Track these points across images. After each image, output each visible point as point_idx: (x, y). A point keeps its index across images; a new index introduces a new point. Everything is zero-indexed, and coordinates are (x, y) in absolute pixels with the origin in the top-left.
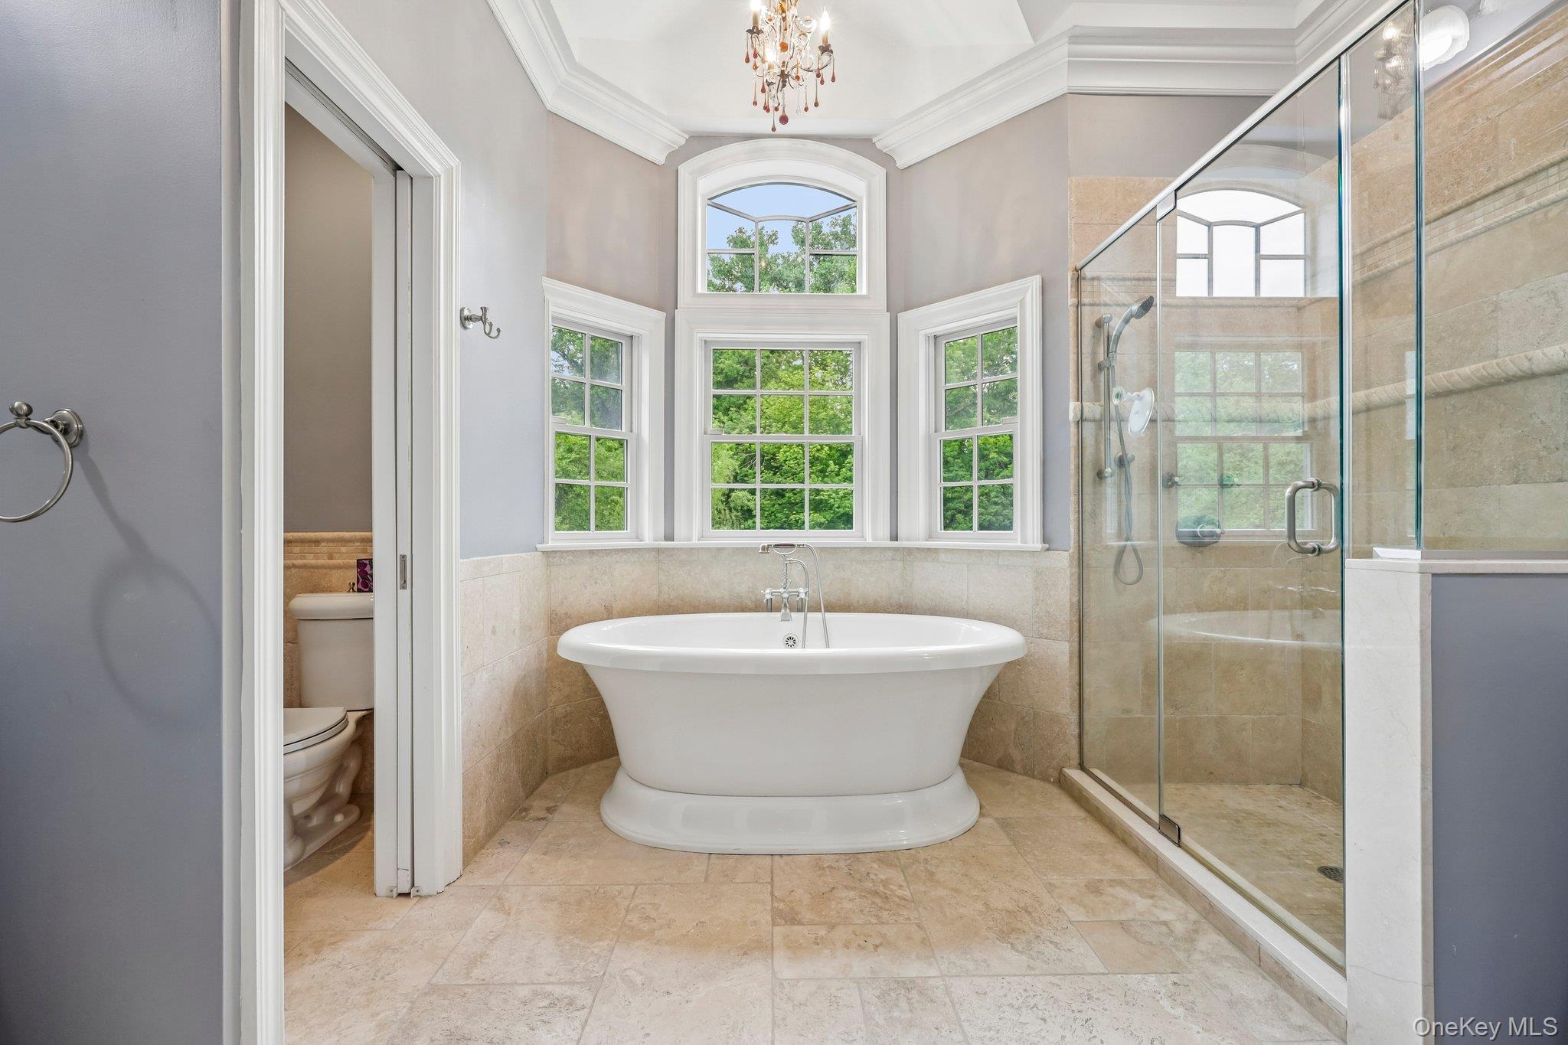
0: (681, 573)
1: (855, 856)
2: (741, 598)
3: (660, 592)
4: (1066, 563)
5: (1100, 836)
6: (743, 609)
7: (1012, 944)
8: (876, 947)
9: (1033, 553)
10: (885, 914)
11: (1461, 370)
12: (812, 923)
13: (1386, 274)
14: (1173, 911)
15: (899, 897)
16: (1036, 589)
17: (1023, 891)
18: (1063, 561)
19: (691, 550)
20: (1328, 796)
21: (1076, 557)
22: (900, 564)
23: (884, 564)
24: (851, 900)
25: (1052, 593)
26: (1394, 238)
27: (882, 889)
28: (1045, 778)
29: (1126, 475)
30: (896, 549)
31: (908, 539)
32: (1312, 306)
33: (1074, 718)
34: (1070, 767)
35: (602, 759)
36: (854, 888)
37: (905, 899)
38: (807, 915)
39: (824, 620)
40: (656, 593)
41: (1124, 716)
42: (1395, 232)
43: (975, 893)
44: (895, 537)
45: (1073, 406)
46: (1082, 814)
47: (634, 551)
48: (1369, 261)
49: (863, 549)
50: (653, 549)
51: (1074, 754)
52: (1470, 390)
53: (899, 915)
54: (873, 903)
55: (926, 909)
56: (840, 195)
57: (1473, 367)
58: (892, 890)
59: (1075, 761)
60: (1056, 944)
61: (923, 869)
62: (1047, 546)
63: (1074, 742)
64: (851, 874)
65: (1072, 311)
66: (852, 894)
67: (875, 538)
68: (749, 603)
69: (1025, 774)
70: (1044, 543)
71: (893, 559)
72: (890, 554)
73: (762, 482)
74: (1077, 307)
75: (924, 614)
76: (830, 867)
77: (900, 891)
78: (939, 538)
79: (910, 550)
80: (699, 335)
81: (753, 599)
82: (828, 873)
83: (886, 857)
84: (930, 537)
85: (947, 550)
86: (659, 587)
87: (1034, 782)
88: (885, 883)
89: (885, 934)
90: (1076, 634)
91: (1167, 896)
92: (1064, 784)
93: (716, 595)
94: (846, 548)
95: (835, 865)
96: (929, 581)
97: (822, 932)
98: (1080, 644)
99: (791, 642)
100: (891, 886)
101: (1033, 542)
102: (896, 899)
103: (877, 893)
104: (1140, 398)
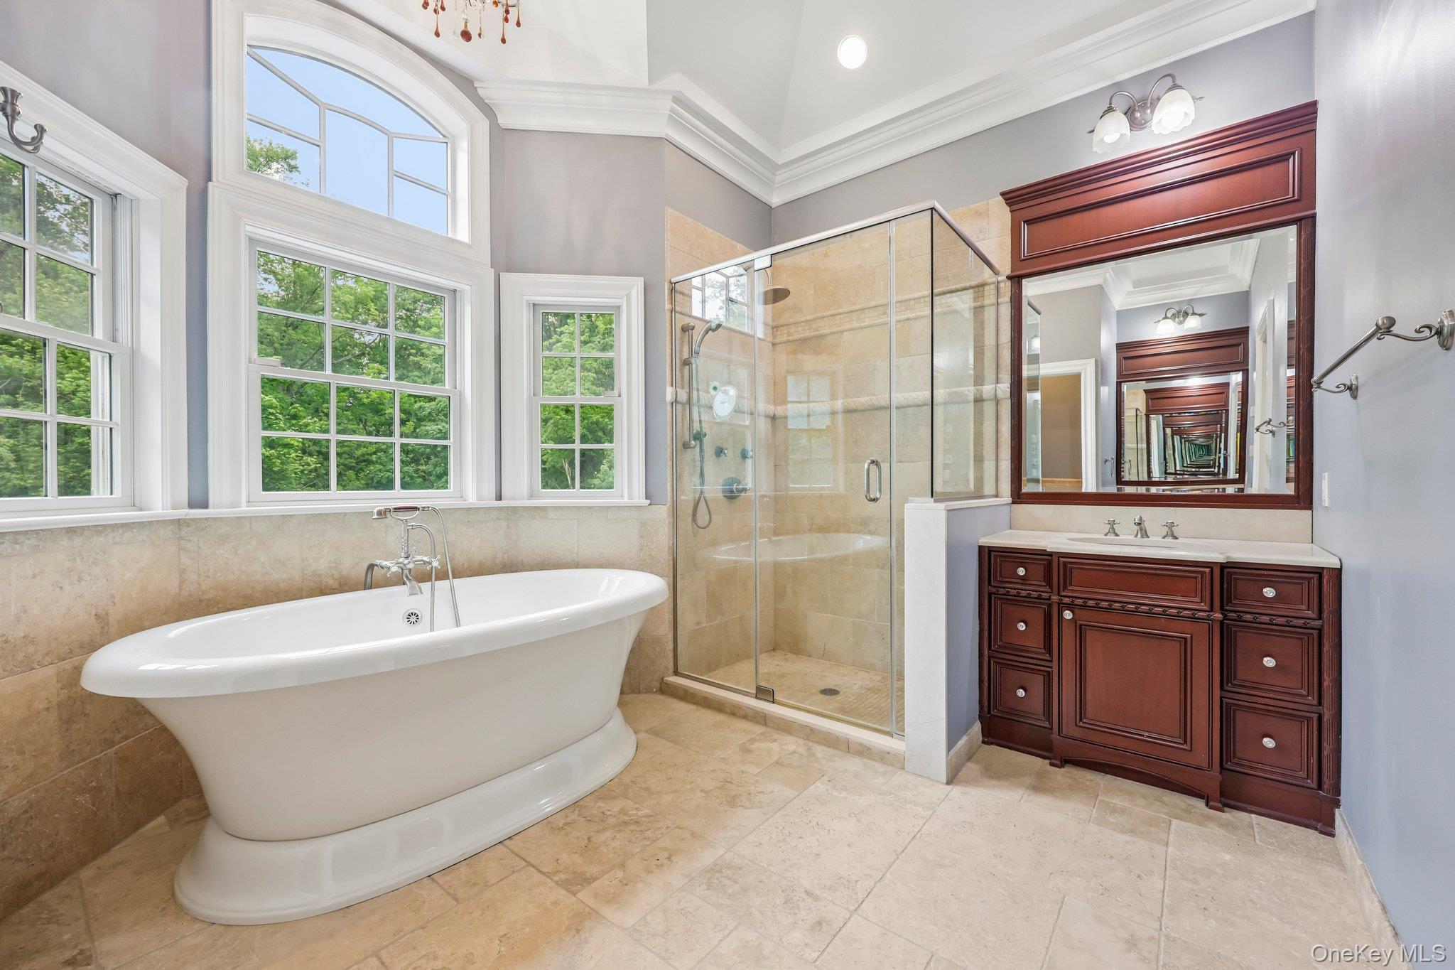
0: (221, 551)
1: (576, 805)
2: (320, 576)
3: (182, 582)
4: (665, 514)
5: (719, 717)
6: (322, 591)
7: (742, 806)
8: (669, 858)
9: (639, 507)
10: (649, 833)
11: (860, 399)
12: (604, 873)
13: (823, 336)
14: (791, 744)
15: (644, 817)
16: (641, 537)
17: (713, 771)
18: (663, 512)
19: (238, 520)
20: (791, 652)
21: (671, 510)
22: (504, 524)
23: (488, 525)
24: (614, 838)
25: (654, 539)
26: (828, 316)
27: (626, 818)
28: (649, 691)
29: (701, 445)
30: (501, 509)
31: (511, 499)
32: (781, 345)
33: (671, 636)
34: (669, 676)
35: (95, 858)
36: (605, 829)
37: (650, 816)
38: (594, 870)
39: (452, 589)
40: (176, 584)
41: (697, 627)
42: (828, 313)
43: (688, 787)
44: (499, 498)
45: (669, 391)
46: (692, 707)
47: (142, 525)
48: (814, 326)
49: (468, 510)
50: (172, 522)
51: (671, 665)
52: (863, 411)
53: (660, 828)
54: (632, 831)
55: (671, 814)
56: (430, 124)
57: (867, 398)
58: (634, 815)
59: (671, 671)
60: (762, 792)
61: (637, 789)
62: (649, 502)
63: (671, 655)
64: (590, 821)
65: (668, 314)
66: (609, 834)
67: (480, 498)
68: (331, 582)
69: (633, 692)
70: (647, 499)
71: (497, 519)
72: (494, 514)
73: (339, 432)
74: (672, 312)
75: (569, 567)
76: (566, 824)
77: (640, 813)
78: (538, 497)
79: (514, 510)
80: (248, 228)
81: (336, 575)
82: (570, 829)
83: (601, 793)
84: (531, 496)
85: (556, 508)
86: (181, 576)
87: (642, 696)
88: (623, 811)
89: (665, 847)
90: (672, 570)
91: (780, 737)
92: (666, 690)
93: (279, 576)
94: (450, 509)
95: (569, 820)
96: (534, 539)
97: (620, 874)
98: (674, 578)
99: (413, 619)
100: (631, 812)
101: (639, 499)
102: (644, 819)
103: (625, 823)
104: (725, 392)
